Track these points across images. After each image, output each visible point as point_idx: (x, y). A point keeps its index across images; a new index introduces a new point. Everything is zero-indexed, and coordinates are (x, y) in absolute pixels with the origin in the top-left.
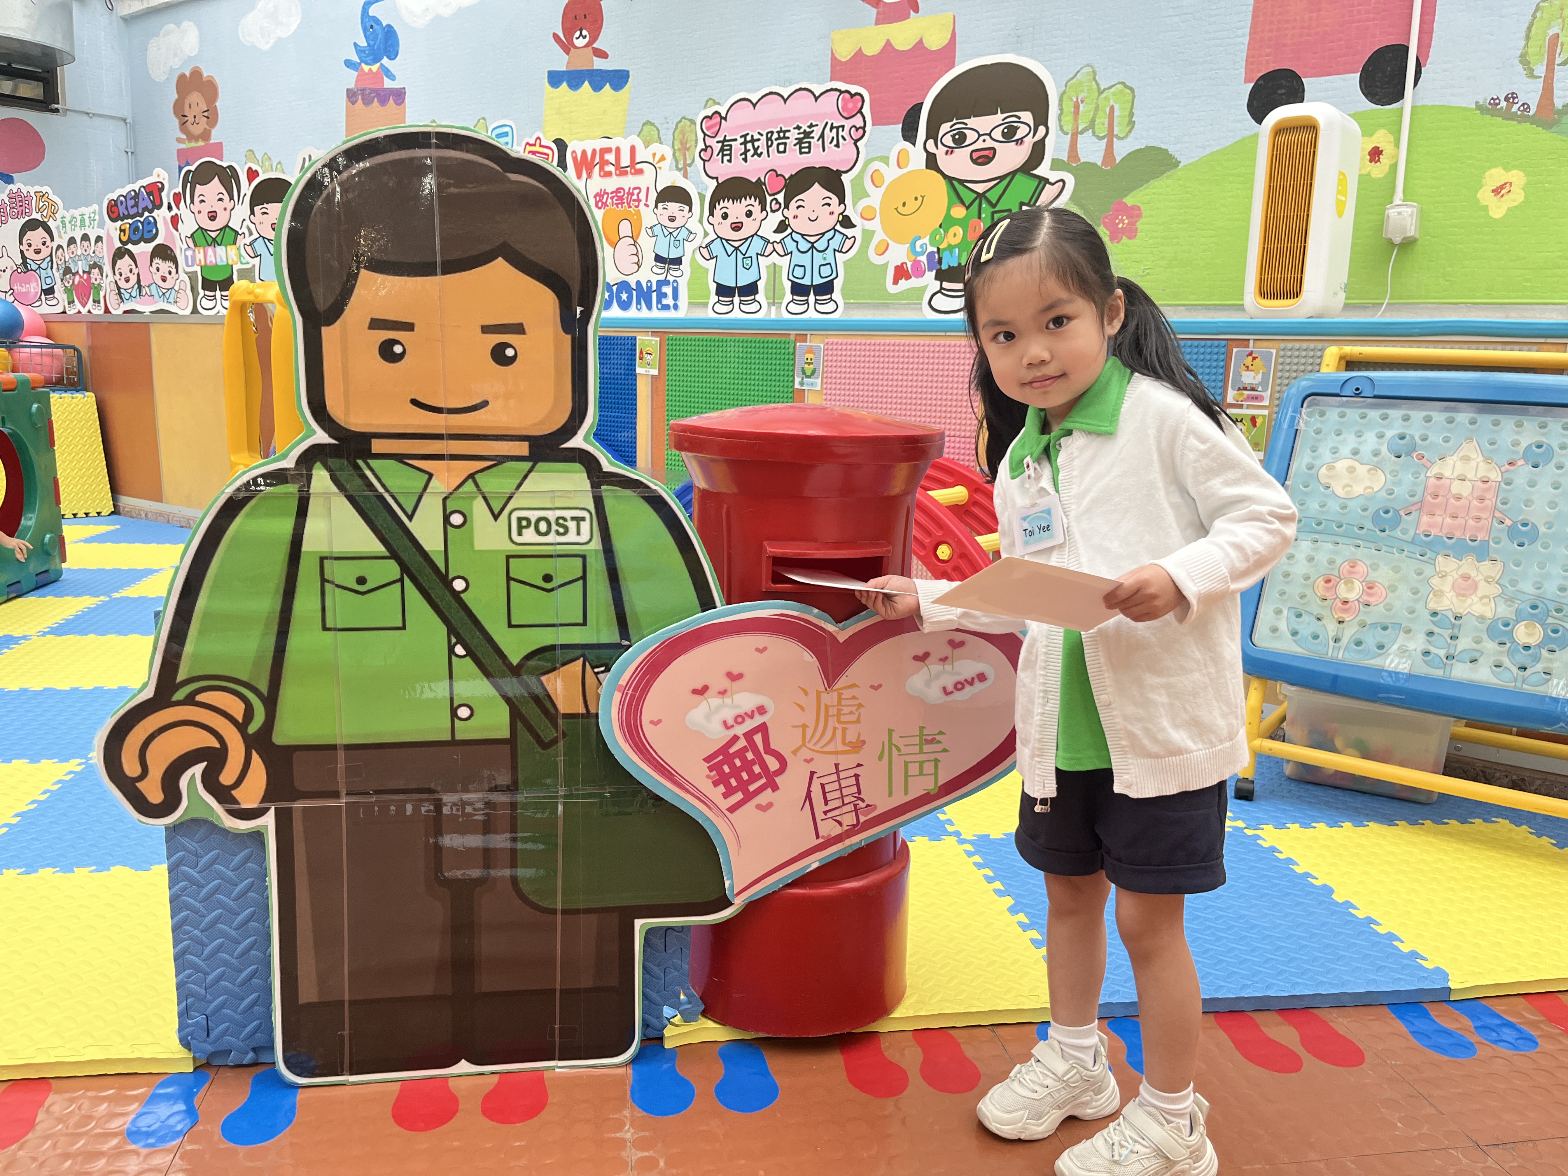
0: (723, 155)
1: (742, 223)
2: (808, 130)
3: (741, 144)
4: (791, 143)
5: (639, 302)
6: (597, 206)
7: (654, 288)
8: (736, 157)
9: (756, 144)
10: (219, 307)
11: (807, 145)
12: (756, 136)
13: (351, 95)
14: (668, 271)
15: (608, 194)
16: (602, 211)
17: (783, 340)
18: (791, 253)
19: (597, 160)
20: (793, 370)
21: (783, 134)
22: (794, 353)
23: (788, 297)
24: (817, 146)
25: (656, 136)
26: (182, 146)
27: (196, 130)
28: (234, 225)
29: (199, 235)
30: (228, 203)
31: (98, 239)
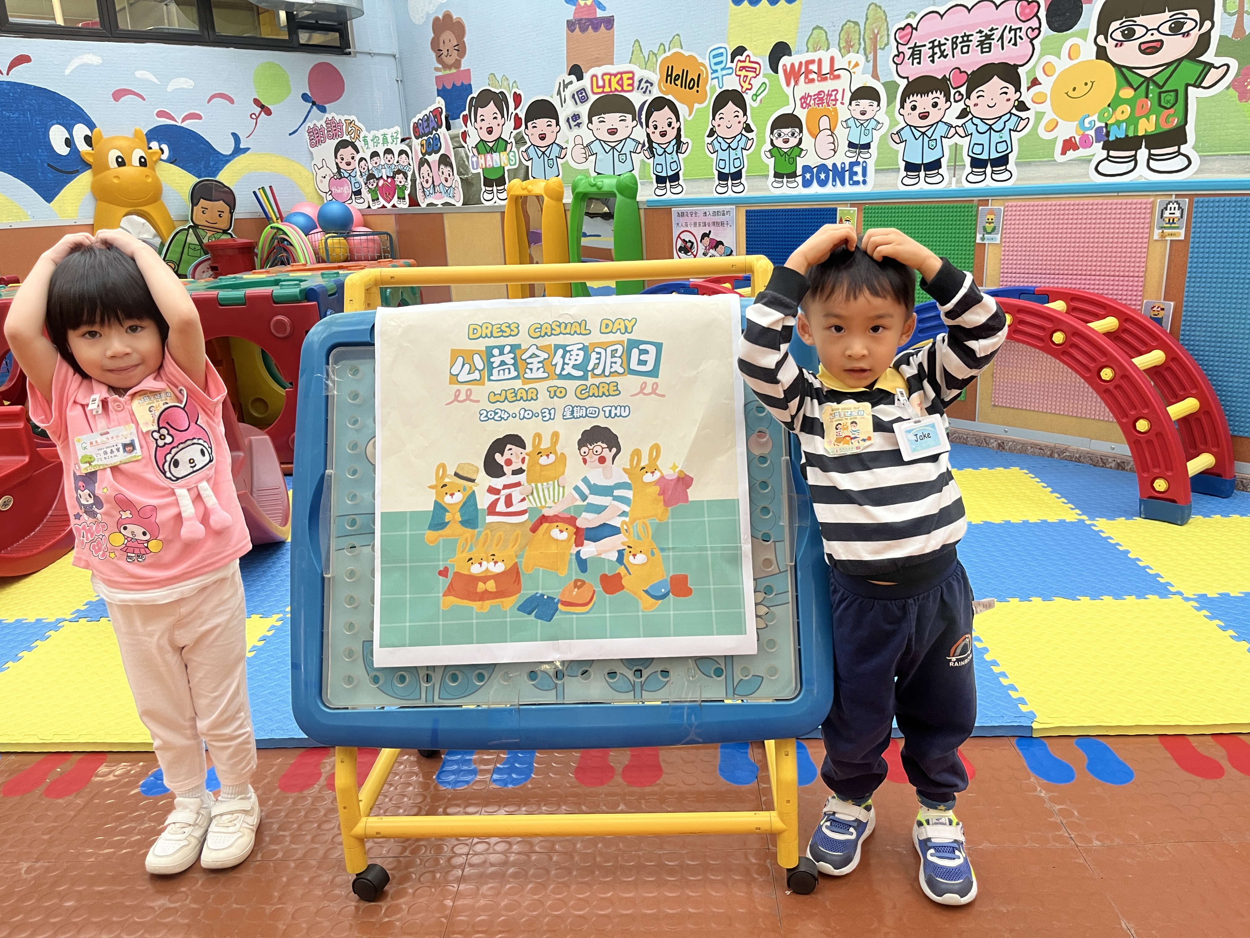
0: (914, 59)
1: (928, 112)
2: (989, 33)
3: (929, 49)
4: (973, 45)
5: (834, 180)
6: (802, 106)
7: (847, 168)
8: (925, 60)
9: (943, 48)
10: (496, 199)
11: (988, 45)
12: (943, 41)
13: (571, 25)
14: (859, 154)
15: (811, 96)
16: (806, 110)
17: (967, 205)
18: (971, 134)
19: (803, 70)
20: (975, 229)
21: (967, 38)
22: (976, 215)
23: (968, 169)
24: (996, 46)
25: (824, 38)
26: (439, 74)
27: (449, 61)
28: (505, 136)
29: (481, 146)
30: (500, 121)
31: (402, 152)
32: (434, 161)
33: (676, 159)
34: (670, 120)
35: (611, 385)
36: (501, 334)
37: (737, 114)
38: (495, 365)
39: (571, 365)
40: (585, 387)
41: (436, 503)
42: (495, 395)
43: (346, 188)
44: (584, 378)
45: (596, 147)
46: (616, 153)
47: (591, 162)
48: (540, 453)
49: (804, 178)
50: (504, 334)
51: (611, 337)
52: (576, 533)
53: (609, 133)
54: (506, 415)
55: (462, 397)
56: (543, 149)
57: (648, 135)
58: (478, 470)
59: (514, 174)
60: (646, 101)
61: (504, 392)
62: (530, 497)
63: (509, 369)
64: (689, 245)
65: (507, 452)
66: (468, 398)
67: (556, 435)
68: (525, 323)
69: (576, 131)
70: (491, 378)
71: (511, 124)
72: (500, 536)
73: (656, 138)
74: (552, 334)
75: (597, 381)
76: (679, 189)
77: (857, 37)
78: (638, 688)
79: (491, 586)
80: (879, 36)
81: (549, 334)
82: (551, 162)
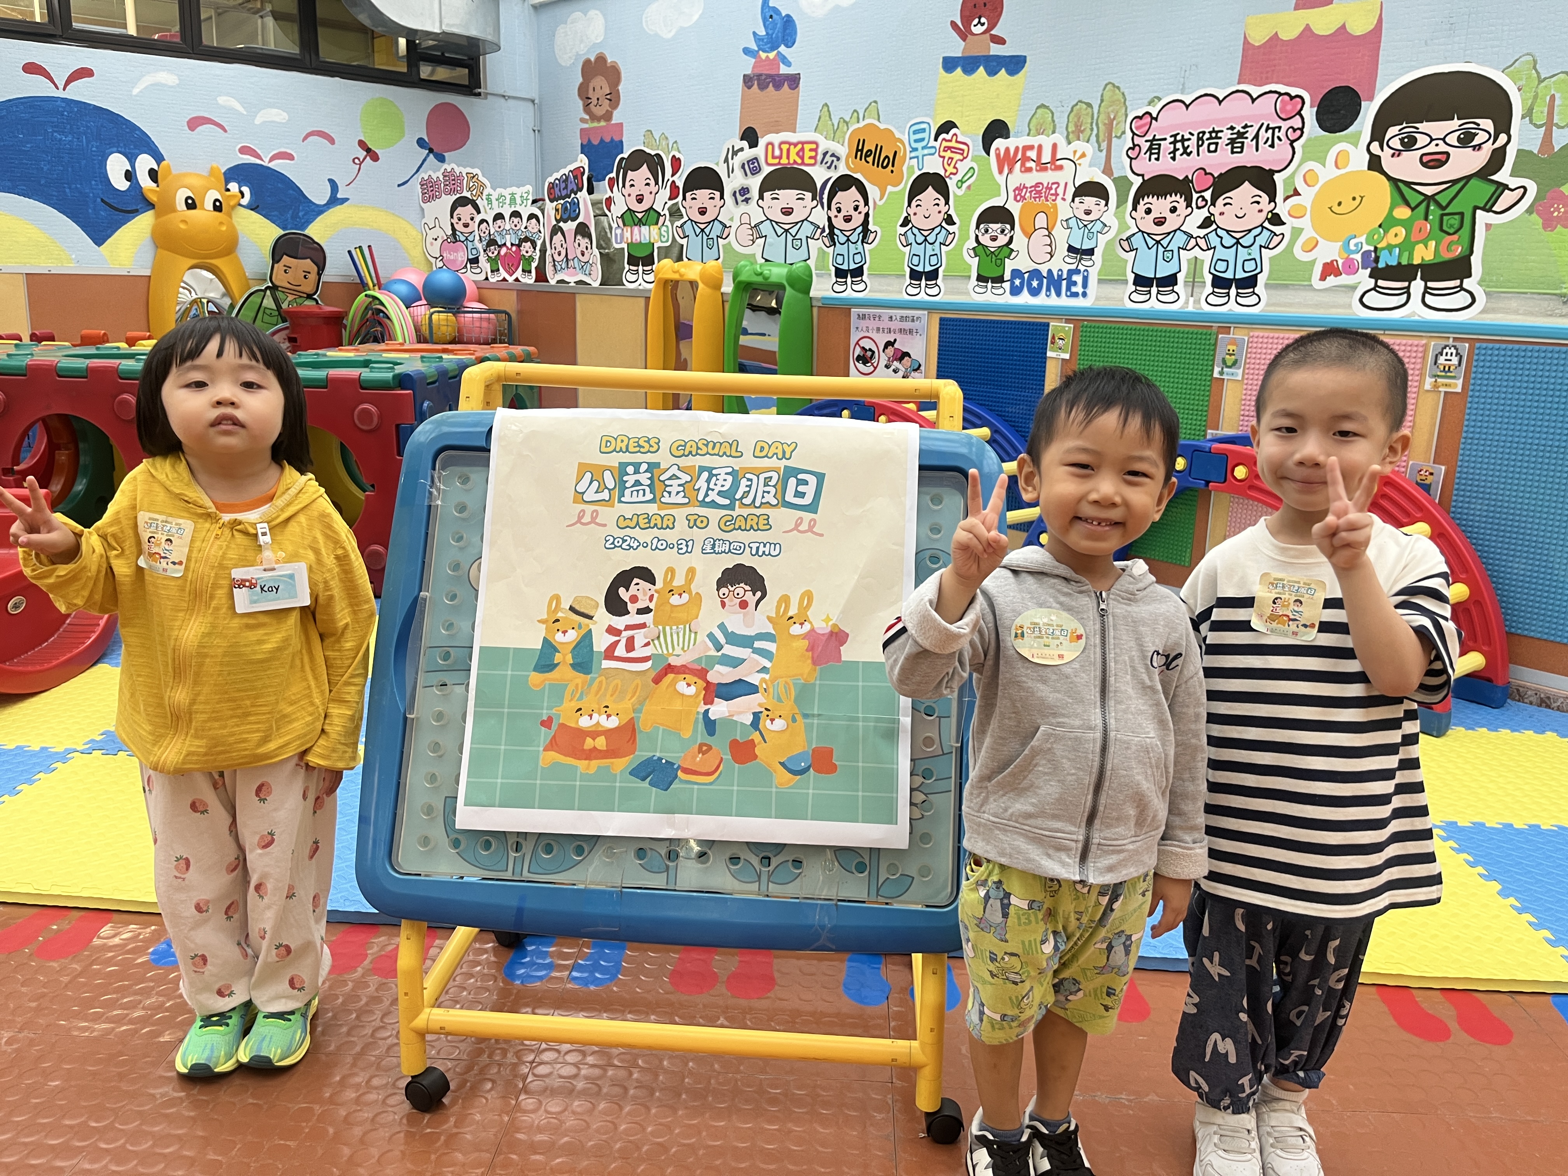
0: (1151, 154)
1: (1165, 218)
2: (1242, 130)
3: (1170, 143)
4: (1223, 142)
5: (1048, 289)
6: (1015, 199)
7: (1065, 276)
8: (1164, 156)
9: (1186, 143)
10: (641, 281)
11: (1239, 145)
12: (1187, 136)
13: (748, 80)
14: (1080, 261)
15: (1027, 188)
16: (1020, 204)
17: (1205, 331)
18: (1215, 248)
19: (1019, 156)
20: (1213, 360)
21: (1215, 134)
22: (1215, 344)
23: (1209, 289)
24: (1250, 146)
25: (1050, 119)
26: (585, 126)
27: (599, 111)
28: (658, 207)
29: (628, 217)
30: (653, 188)
31: (532, 216)
33: (860, 249)
34: (857, 203)
35: (762, 518)
36: (637, 449)
37: (937, 201)
38: (627, 485)
39: (716, 491)
40: (730, 518)
41: (545, 640)
42: (625, 519)
43: (461, 254)
44: (731, 507)
45: (766, 228)
46: (790, 238)
47: (759, 246)
48: (672, 590)
49: (1012, 283)
50: (642, 450)
51: (766, 463)
52: (705, 689)
53: (783, 213)
54: (636, 544)
55: (587, 519)
56: (702, 226)
57: (829, 219)
58: (597, 606)
59: (665, 253)
60: (830, 179)
61: (635, 516)
62: (656, 642)
63: (644, 490)
64: (869, 354)
65: (633, 587)
66: (593, 520)
67: (691, 572)
68: (667, 440)
70: (623, 499)
71: (666, 193)
72: (617, 684)
73: (839, 223)
74: (697, 454)
75: (745, 512)
76: (861, 287)
77: (1089, 121)
78: (764, 879)
79: (601, 743)
80: (1115, 122)
81: (694, 453)
82: (711, 242)
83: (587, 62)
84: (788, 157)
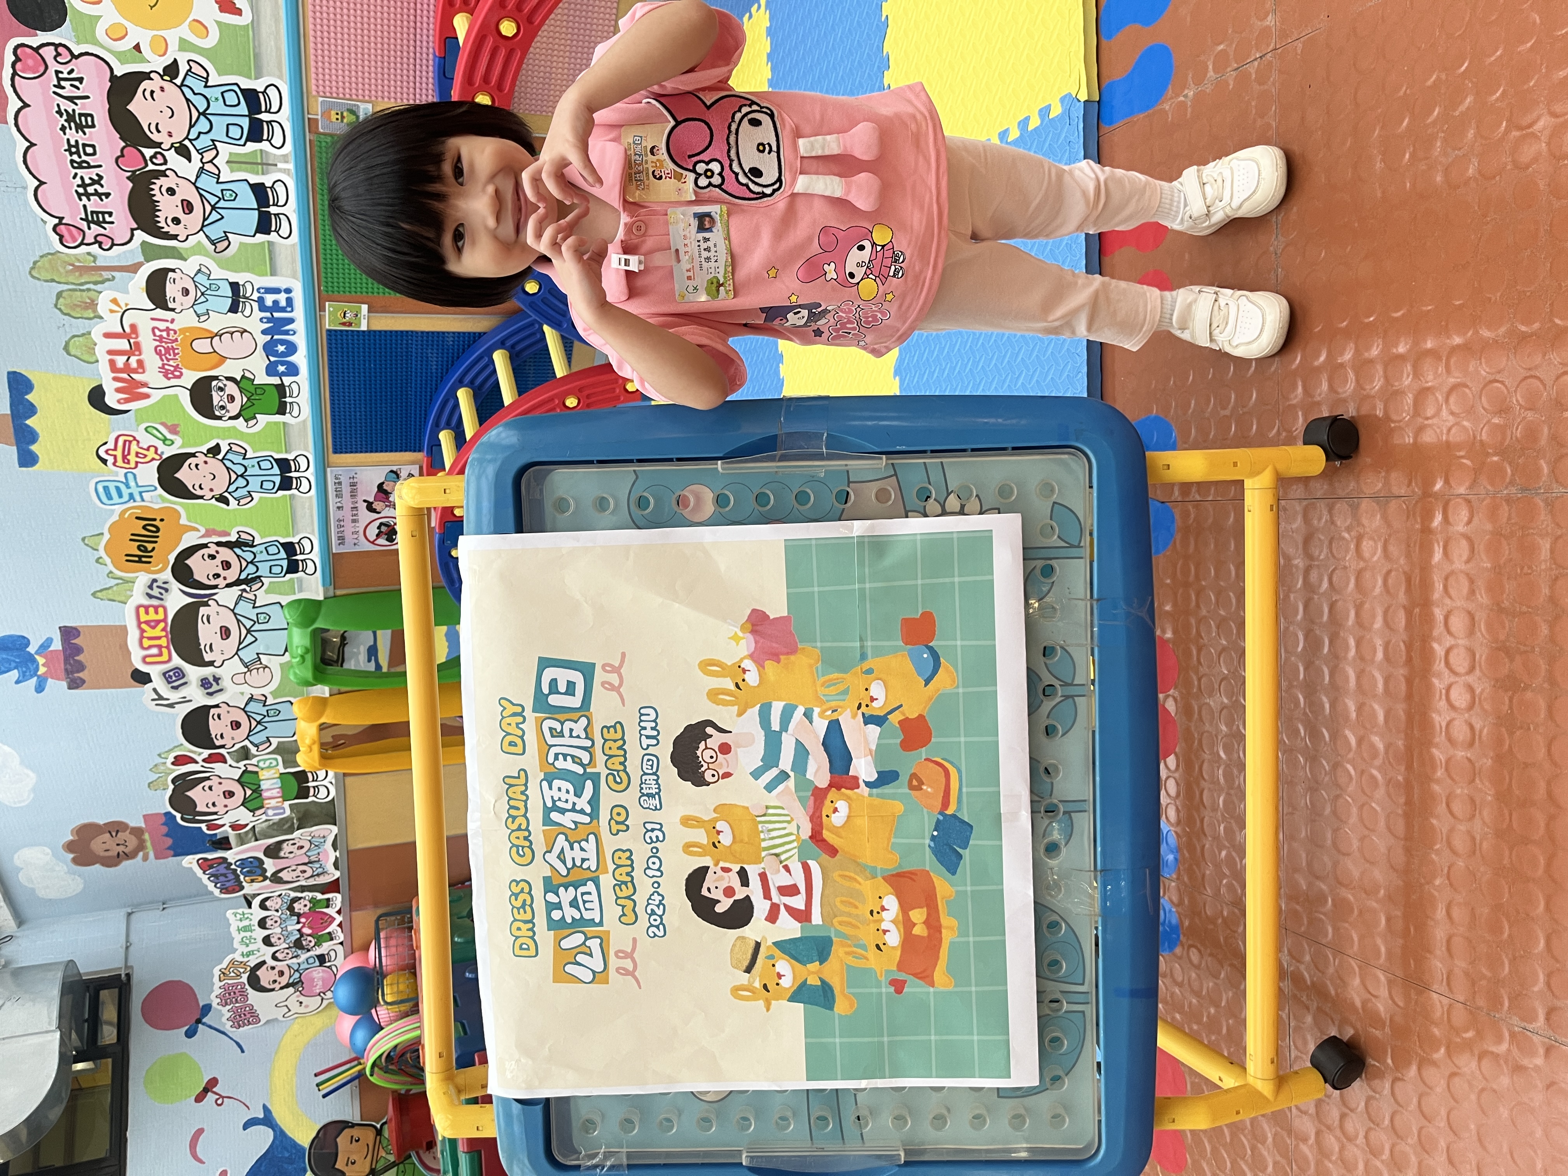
0: (105, 222)
1: (182, 201)
2: (65, 116)
3: (89, 200)
4: (82, 138)
5: (287, 333)
6: (179, 377)
7: (268, 315)
8: (105, 206)
9: (87, 181)
10: (325, 782)
11: (83, 119)
12: (78, 181)
13: (75, 684)
14: (247, 298)
15: (164, 365)
16: (184, 371)
17: (317, 148)
18: (213, 141)
19: (125, 376)
21: (72, 147)
22: (332, 136)
23: (265, 145)
24: (84, 106)
25: (81, 339)
26: (151, 855)
27: (132, 842)
28: (237, 774)
29: (251, 805)
30: (214, 782)
31: (263, 906)
32: (274, 865)
33: (262, 548)
34: (206, 557)
35: (606, 736)
36: (528, 908)
37: (193, 466)
38: (578, 916)
39: (576, 800)
40: (611, 778)
41: (792, 999)
42: (624, 915)
43: (315, 975)
45: (248, 655)
46: (257, 627)
47: (270, 661)
48: (714, 844)
50: (528, 902)
51: (531, 737)
52: (839, 789)
53: (228, 637)
54: (657, 898)
55: (628, 964)
56: (254, 723)
57: (228, 586)
58: (742, 938)
59: (289, 761)
60: (179, 588)
61: (619, 902)
62: (783, 857)
63: (583, 894)
64: (383, 529)
65: (716, 895)
66: (630, 955)
67: (687, 821)
68: (511, 871)
69: (226, 683)
70: (597, 920)
71: (218, 768)
72: (842, 902)
73: (232, 575)
74: (527, 829)
75: (600, 758)
76: (306, 544)
77: (79, 293)
78: (1071, 691)
79: (918, 915)
80: (77, 264)
81: (526, 834)
82: (271, 713)
83: (76, 861)
84: (159, 638)
